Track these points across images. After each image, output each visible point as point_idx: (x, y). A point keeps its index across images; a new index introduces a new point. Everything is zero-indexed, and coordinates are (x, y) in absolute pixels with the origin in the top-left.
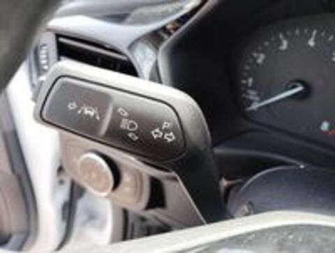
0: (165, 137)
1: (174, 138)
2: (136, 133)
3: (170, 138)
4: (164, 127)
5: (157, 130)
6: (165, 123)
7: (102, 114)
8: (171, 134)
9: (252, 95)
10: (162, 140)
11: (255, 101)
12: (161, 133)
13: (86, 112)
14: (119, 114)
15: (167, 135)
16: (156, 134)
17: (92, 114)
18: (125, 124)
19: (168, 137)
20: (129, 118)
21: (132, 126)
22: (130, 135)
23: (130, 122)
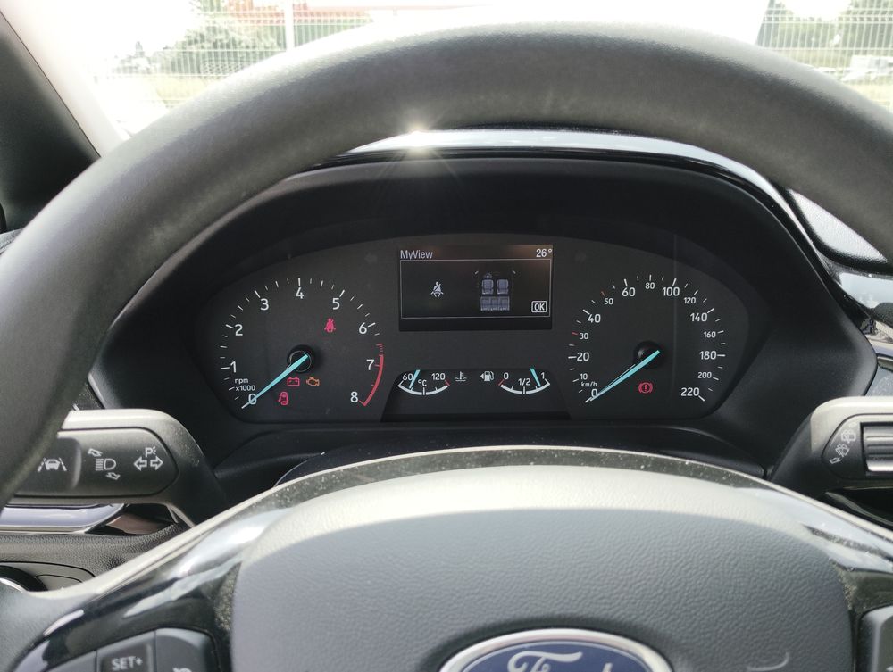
0: (151, 465)
1: (162, 463)
2: (115, 471)
3: (157, 464)
4: (147, 454)
5: (140, 460)
6: (147, 449)
7: (69, 462)
8: (157, 459)
9: (243, 384)
10: (148, 470)
11: (247, 393)
12: (146, 462)
13: (49, 466)
14: (91, 455)
15: (152, 461)
16: (140, 464)
17: (56, 466)
18: (100, 465)
19: (154, 463)
20: (103, 456)
21: (109, 464)
22: (109, 475)
23: (106, 460)
